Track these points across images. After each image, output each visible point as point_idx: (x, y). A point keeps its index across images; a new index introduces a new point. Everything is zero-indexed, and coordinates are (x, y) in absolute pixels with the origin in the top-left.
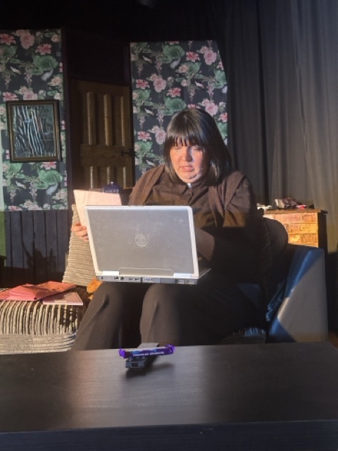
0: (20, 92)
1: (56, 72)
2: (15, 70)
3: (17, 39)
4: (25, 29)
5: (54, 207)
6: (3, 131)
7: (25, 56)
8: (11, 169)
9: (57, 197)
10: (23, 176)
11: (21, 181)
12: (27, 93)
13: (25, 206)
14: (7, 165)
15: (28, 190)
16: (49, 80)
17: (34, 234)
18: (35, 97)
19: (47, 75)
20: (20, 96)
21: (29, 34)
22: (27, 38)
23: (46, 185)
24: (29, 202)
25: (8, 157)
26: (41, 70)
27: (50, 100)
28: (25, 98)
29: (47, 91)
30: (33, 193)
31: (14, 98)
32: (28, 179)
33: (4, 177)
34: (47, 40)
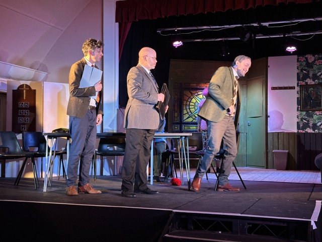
0: (307, 81)
2: (304, 72)
3: (307, 58)
4: (310, 54)
5: (320, 131)
6: (298, 98)
7: (310, 65)
8: (301, 114)
10: (306, 117)
11: (305, 119)
12: (310, 81)
13: (306, 130)
14: (299, 113)
15: (308, 124)
17: (310, 143)
18: (313, 83)
19: (319, 74)
20: (307, 83)
21: (312, 56)
22: (311, 58)
23: (317, 121)
24: (309, 129)
25: (299, 109)
26: (317, 71)
28: (309, 84)
29: (319, 80)
30: (311, 125)
31: (304, 83)
32: (308, 119)
33: (298, 117)
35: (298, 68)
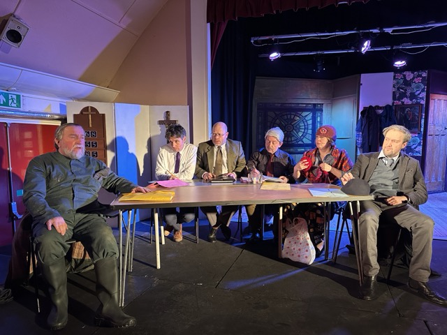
0: (403, 100)
1: (423, 90)
2: (401, 90)
3: (404, 76)
4: (408, 71)
7: (407, 83)
9: (417, 150)
12: (407, 101)
16: (419, 94)
18: (410, 103)
19: (418, 92)
20: (403, 103)
21: (411, 73)
22: (409, 75)
23: (412, 143)
26: (415, 90)
27: (418, 104)
28: (405, 103)
29: (417, 99)
31: (400, 103)
34: (420, 76)
35: (394, 87)
